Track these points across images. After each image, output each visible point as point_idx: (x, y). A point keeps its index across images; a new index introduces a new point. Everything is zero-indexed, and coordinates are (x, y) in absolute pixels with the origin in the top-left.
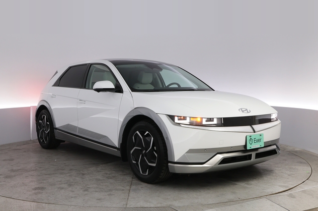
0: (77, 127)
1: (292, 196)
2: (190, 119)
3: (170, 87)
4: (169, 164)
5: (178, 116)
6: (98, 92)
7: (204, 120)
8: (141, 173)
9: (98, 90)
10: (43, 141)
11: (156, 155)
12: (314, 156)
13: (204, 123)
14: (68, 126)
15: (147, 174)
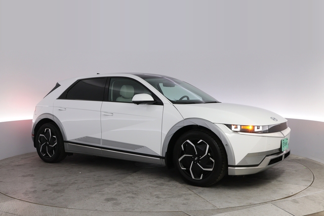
0: (100, 139)
1: (295, 202)
2: (241, 127)
3: (184, 99)
4: (229, 168)
5: (234, 125)
6: (138, 104)
7: (256, 128)
8: (193, 178)
9: (138, 103)
10: (47, 155)
11: (214, 161)
12: (316, 164)
13: (256, 130)
14: (87, 138)
15: (201, 178)
